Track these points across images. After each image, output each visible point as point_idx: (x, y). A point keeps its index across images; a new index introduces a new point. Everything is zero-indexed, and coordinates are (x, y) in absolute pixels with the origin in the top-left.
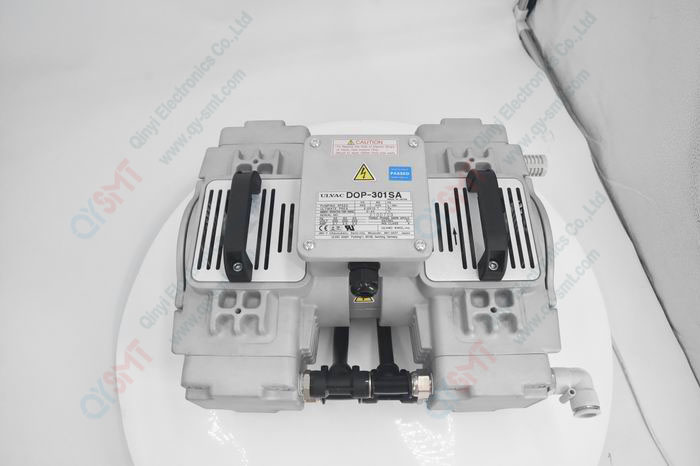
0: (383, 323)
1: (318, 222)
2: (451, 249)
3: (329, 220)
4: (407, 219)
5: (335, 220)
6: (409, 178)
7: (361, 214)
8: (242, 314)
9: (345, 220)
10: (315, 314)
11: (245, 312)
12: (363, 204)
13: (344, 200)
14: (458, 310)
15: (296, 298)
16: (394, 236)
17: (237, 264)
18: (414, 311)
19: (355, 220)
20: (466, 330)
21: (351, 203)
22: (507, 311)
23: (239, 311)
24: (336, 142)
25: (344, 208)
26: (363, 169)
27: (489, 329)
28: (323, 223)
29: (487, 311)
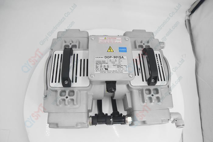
1: (95, 67)
2: (138, 75)
3: (99, 66)
4: (126, 66)
5: (101, 66)
6: (126, 51)
7: (110, 64)
8: (68, 98)
9: (105, 66)
12: (110, 61)
13: (104, 59)
14: (140, 95)
15: (86, 92)
16: (122, 72)
17: (66, 81)
19: (108, 66)
20: (143, 101)
21: (106, 60)
22: (157, 95)
24: (100, 38)
25: (104, 62)
26: (110, 48)
27: (151, 101)
28: (97, 67)
29: (150, 96)
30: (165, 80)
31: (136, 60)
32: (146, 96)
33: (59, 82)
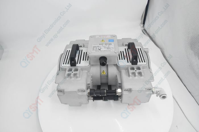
0: (109, 84)
1: (92, 49)
2: (124, 59)
3: (95, 49)
4: (113, 48)
5: (96, 48)
6: (113, 41)
7: (102, 47)
8: (73, 73)
9: (98, 48)
10: (91, 78)
11: (74, 72)
12: (102, 46)
14: (127, 73)
15: (87, 71)
16: (110, 51)
18: (116, 76)
19: (101, 48)
20: (129, 76)
21: (100, 46)
22: (139, 71)
23: (72, 72)
24: (97, 36)
25: (98, 47)
26: (103, 40)
27: (135, 76)
28: (93, 49)
29: (134, 71)
30: (145, 62)
31: (123, 52)
32: (131, 71)
33: (68, 64)
